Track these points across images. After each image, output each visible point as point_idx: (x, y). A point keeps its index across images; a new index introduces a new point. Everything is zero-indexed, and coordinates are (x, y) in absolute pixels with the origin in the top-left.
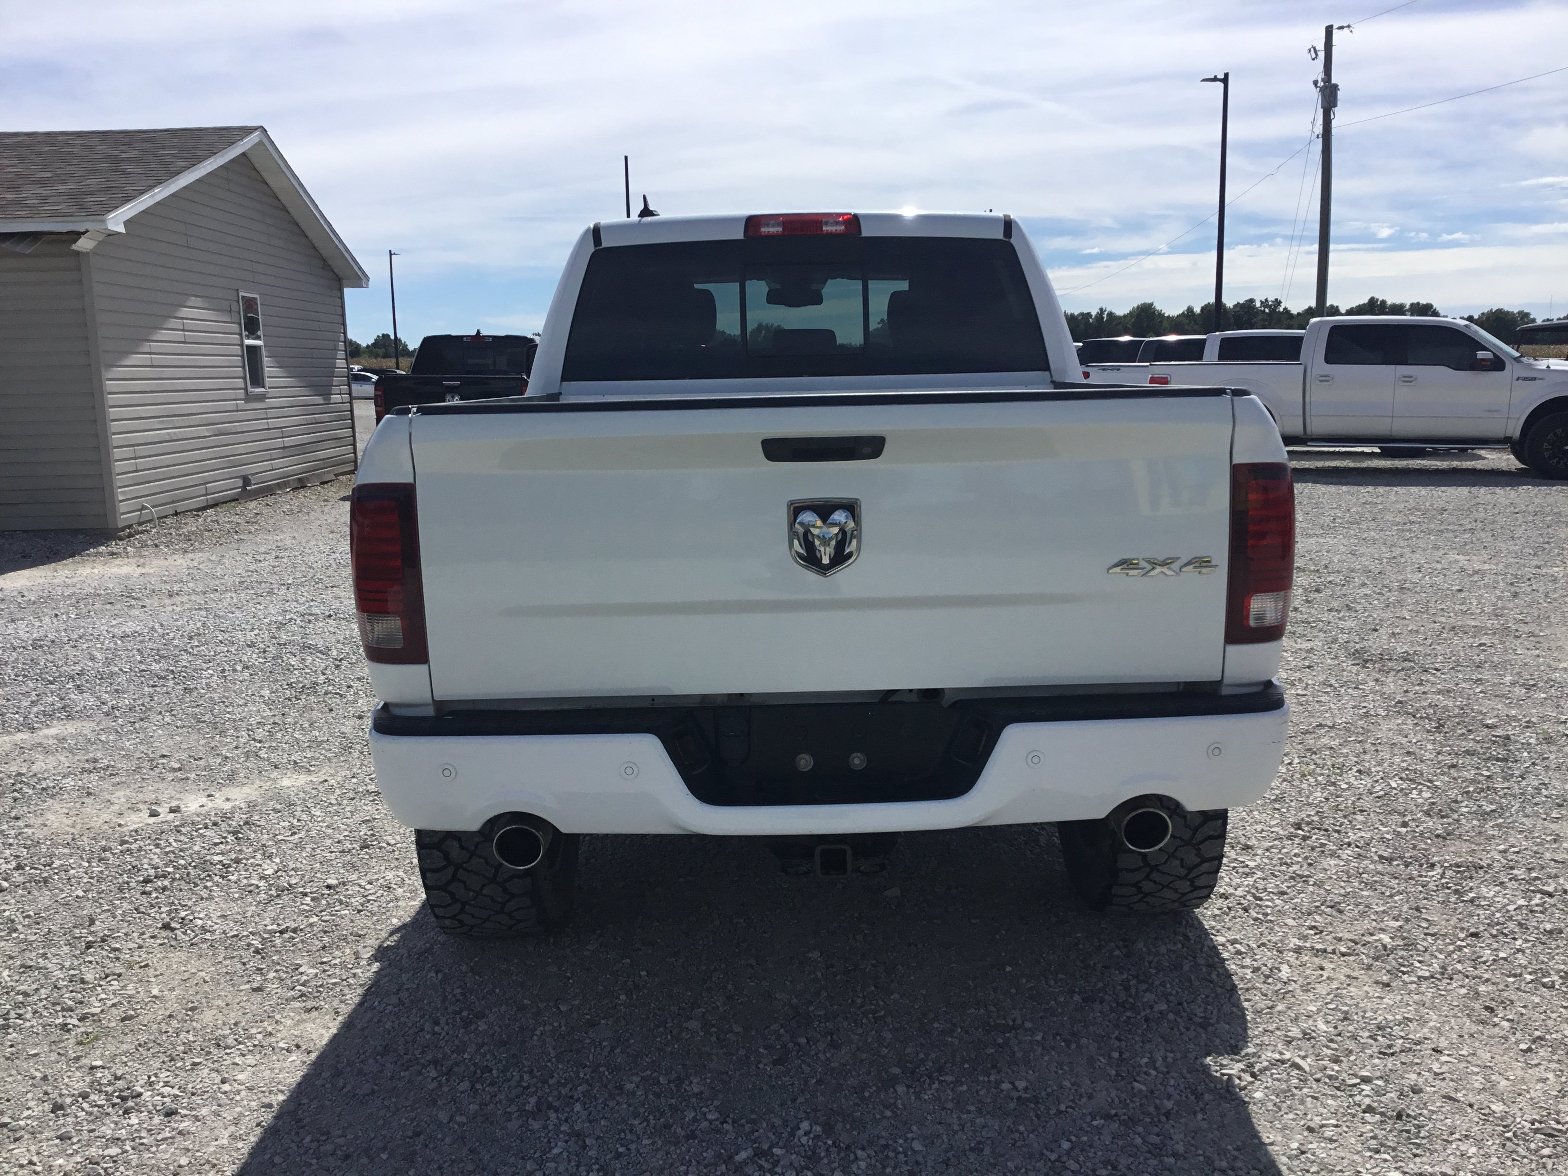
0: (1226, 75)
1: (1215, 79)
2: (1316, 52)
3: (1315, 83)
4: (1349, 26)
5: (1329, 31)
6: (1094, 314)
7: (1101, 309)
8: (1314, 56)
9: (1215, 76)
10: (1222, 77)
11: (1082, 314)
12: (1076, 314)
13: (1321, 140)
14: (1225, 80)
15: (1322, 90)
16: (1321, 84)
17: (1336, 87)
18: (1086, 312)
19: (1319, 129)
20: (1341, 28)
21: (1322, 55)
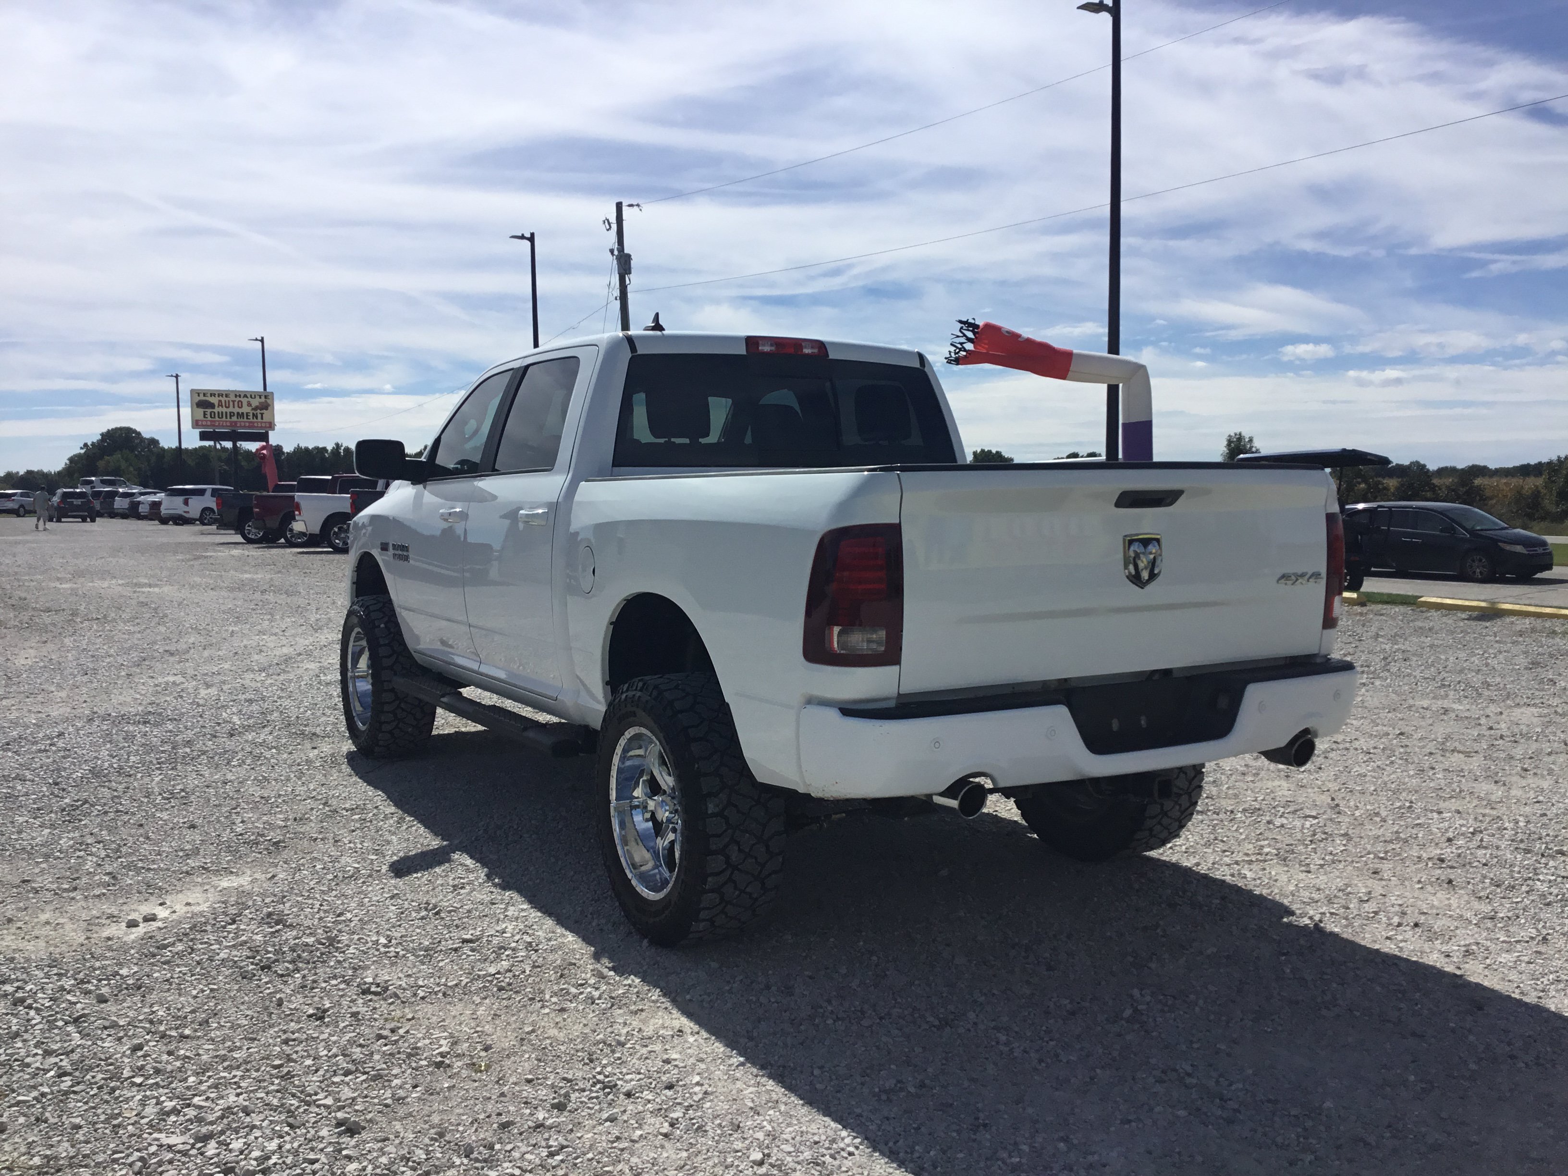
0: (532, 235)
1: (522, 237)
2: (609, 224)
3: (612, 251)
4: (638, 205)
5: (619, 206)
6: (329, 448)
7: (337, 444)
8: (608, 227)
9: (523, 235)
10: (528, 235)
11: (317, 448)
12: (310, 448)
13: (618, 302)
14: (532, 239)
15: (619, 258)
16: (616, 253)
17: (629, 257)
18: (321, 446)
19: (617, 293)
20: (631, 205)
21: (614, 227)
